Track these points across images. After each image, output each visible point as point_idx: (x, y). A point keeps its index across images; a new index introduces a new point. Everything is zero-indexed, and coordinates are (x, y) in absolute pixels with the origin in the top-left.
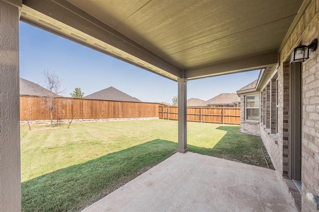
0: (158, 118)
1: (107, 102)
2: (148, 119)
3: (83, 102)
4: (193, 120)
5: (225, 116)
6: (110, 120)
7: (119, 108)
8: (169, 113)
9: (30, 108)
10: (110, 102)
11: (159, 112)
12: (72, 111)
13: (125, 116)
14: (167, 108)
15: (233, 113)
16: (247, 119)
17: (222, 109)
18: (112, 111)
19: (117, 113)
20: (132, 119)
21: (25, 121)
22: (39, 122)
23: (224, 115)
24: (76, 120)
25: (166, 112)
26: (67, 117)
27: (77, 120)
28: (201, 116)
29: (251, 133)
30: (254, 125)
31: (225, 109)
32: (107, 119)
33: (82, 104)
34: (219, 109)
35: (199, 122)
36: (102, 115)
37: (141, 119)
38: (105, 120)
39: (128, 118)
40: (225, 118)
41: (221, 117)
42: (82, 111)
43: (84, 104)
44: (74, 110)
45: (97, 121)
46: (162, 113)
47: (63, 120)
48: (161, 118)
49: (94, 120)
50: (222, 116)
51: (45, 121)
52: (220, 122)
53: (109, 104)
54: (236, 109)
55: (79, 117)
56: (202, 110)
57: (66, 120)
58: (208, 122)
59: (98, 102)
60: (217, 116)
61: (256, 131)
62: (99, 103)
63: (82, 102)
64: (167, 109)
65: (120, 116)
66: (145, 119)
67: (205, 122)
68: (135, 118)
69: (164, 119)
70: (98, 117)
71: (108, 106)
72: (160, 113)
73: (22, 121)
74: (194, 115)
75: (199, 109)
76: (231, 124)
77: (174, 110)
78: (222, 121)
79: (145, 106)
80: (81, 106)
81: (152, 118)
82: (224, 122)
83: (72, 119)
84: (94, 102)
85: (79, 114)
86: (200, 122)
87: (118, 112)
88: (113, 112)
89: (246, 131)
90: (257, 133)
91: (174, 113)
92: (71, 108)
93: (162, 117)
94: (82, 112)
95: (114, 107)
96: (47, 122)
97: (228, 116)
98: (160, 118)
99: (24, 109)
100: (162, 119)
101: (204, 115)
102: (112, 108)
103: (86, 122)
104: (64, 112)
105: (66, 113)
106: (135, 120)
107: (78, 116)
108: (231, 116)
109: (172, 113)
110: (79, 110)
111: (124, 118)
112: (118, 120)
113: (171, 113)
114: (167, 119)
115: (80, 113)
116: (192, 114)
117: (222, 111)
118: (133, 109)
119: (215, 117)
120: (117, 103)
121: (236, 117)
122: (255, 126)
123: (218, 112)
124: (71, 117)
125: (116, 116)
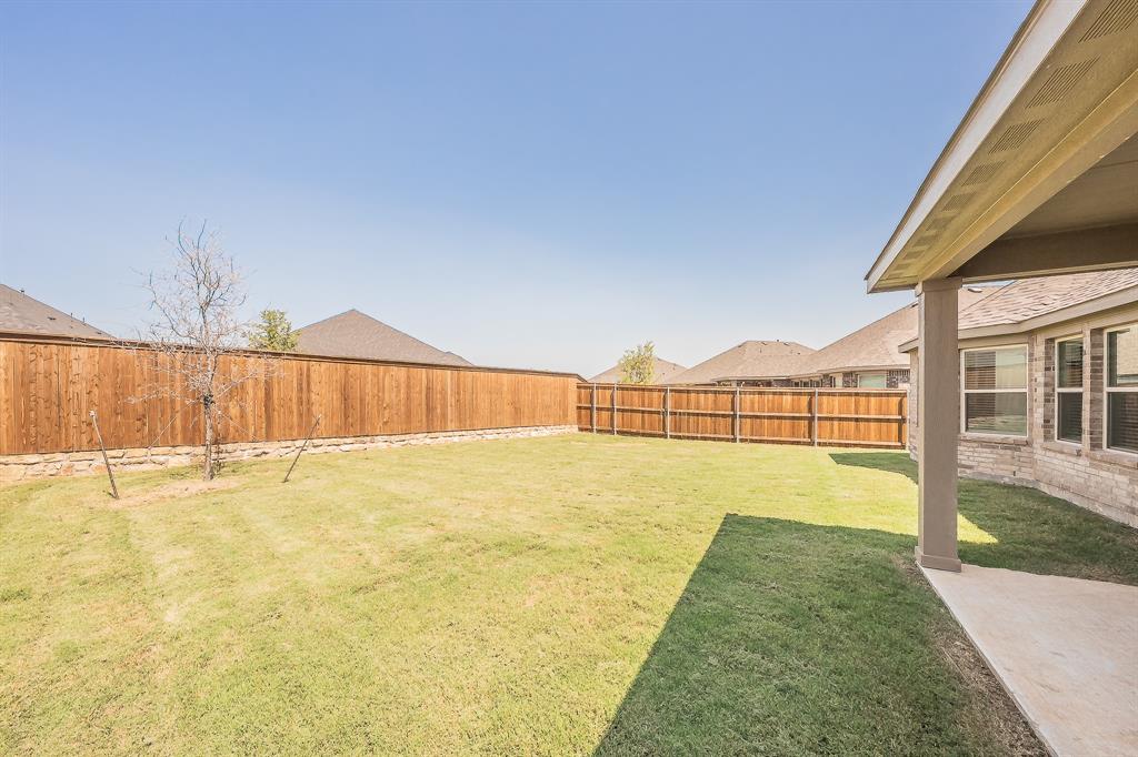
0: (575, 429)
1: (403, 370)
2: (545, 432)
3: (312, 369)
4: (708, 435)
5: (820, 419)
6: (412, 442)
7: (446, 393)
8: (618, 410)
9: (85, 397)
10: (414, 370)
11: (579, 408)
12: (266, 406)
13: (468, 422)
14: (608, 392)
15: (848, 407)
16: (967, 429)
17: (812, 395)
18: (420, 405)
19: (439, 411)
20: (491, 435)
21: (59, 456)
22: (124, 460)
23: (817, 415)
24: (284, 444)
25: (608, 405)
26: (247, 435)
27: (289, 443)
28: (738, 421)
29: (995, 476)
30: (1006, 448)
31: (820, 394)
32: (403, 437)
33: (308, 376)
34: (800, 394)
35: (728, 440)
36: (385, 423)
37: (522, 433)
38: (396, 443)
39: (479, 432)
40: (820, 426)
41: (806, 422)
42: (305, 405)
43: (314, 376)
44: (276, 401)
45: (365, 446)
46: (591, 409)
47: (230, 447)
48: (586, 430)
49: (356, 442)
50: (811, 419)
51: (155, 450)
52: (802, 440)
53: (408, 377)
54: (857, 394)
55: (295, 433)
56: (741, 399)
57: (244, 445)
58: (761, 441)
59: (369, 368)
60: (794, 418)
61: (1014, 468)
62: (374, 375)
63: (308, 369)
64: (608, 397)
65: (451, 426)
66: (534, 434)
67: (752, 441)
68: (500, 430)
69: (599, 431)
70: (368, 428)
71: (408, 386)
72: (583, 412)
73: (47, 456)
74: (711, 415)
75: (730, 396)
76: (840, 445)
77: (636, 399)
78: (810, 437)
79: (534, 386)
80: (305, 385)
81: (557, 430)
82: (817, 440)
83: (269, 438)
84: (354, 368)
85: (295, 419)
86: (734, 440)
87: (444, 406)
88: (424, 406)
89: (968, 471)
90: (1019, 475)
91: (638, 411)
92: (261, 394)
93: (591, 425)
94: (309, 409)
95: (428, 388)
96: (162, 459)
97: (832, 419)
98: (581, 430)
99: (54, 399)
100: (591, 430)
101: (746, 417)
102: (421, 392)
103: (324, 449)
104: (234, 411)
105: (243, 415)
106: (502, 436)
107: (291, 428)
108: (840, 419)
109: (627, 411)
110: (295, 400)
111: (464, 433)
112: (442, 439)
113: (623, 411)
114: (611, 432)
115: (301, 415)
116: (703, 415)
117: (810, 403)
118: (494, 396)
119: (787, 421)
120: (439, 372)
121: (857, 420)
122: (1009, 452)
123: (796, 403)
124: (264, 430)
125: (437, 423)
